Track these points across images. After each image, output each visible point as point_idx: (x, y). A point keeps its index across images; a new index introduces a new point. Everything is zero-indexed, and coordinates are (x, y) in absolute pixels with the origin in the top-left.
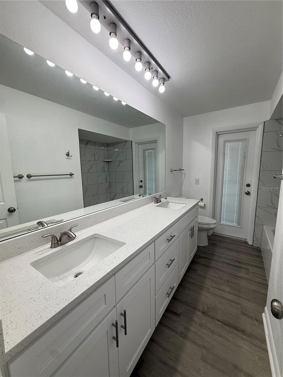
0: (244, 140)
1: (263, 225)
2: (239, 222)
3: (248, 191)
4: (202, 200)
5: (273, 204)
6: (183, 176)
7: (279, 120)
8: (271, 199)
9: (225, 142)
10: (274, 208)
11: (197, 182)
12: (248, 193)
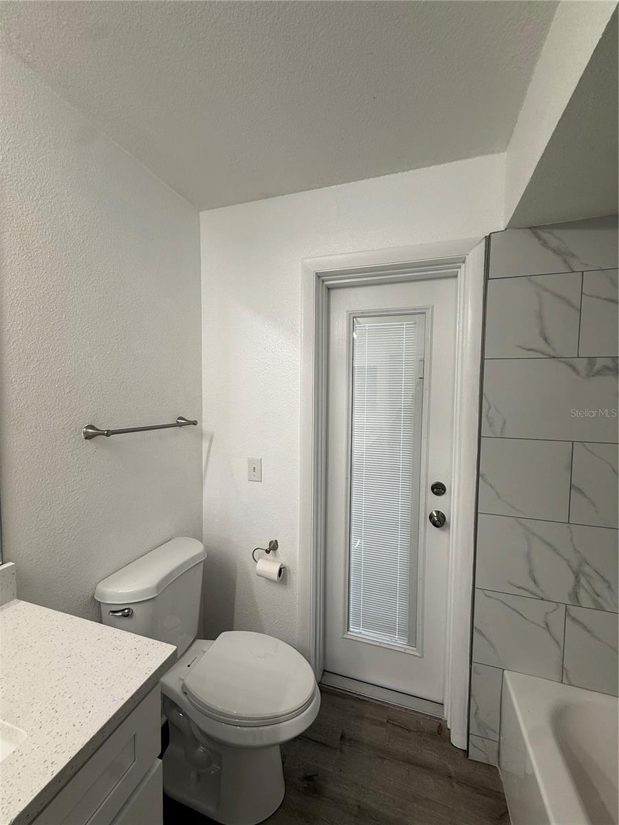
0: (419, 314)
1: (504, 670)
2: (413, 632)
3: (438, 512)
4: (274, 546)
5: (535, 581)
6: (205, 445)
7: (540, 232)
8: (529, 559)
9: (353, 318)
10: (542, 599)
11: (255, 472)
12: (439, 521)
